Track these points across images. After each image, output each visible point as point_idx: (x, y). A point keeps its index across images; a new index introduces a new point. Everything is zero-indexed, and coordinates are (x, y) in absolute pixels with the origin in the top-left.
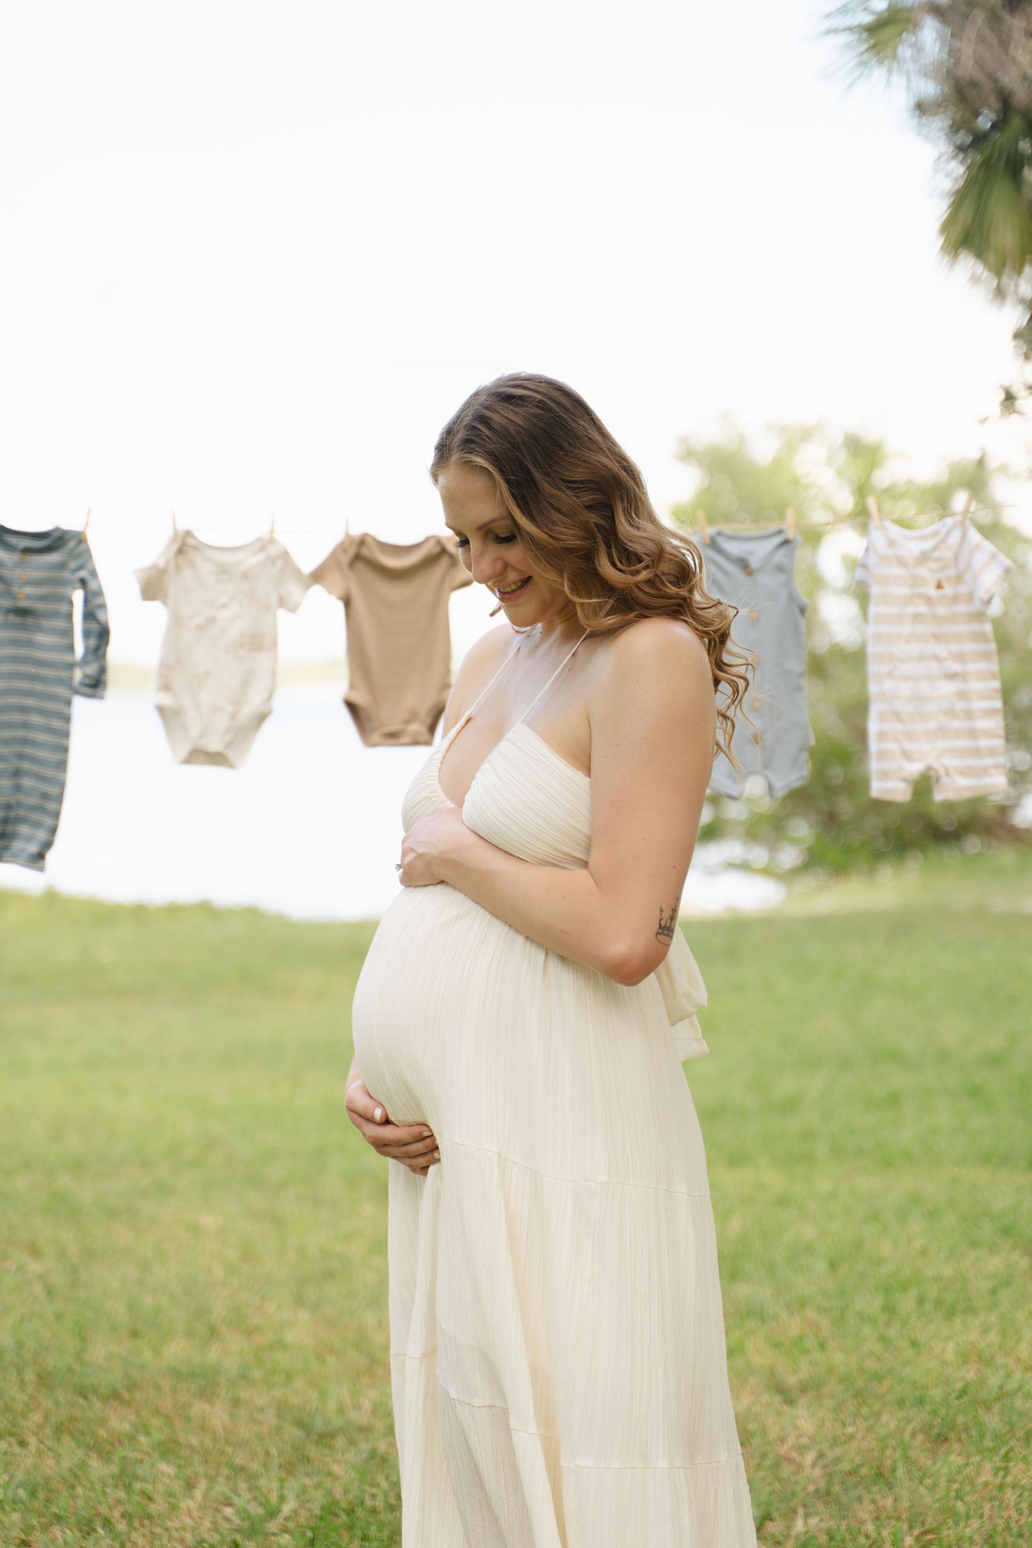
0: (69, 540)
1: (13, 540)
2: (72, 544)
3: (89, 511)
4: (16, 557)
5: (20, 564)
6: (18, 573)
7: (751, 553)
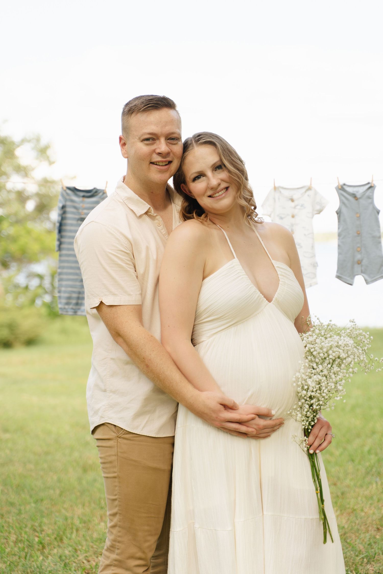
0: (99, 193)
1: (78, 193)
2: (101, 194)
3: (107, 182)
4: (81, 199)
5: (82, 202)
6: (81, 205)
7: (357, 192)
